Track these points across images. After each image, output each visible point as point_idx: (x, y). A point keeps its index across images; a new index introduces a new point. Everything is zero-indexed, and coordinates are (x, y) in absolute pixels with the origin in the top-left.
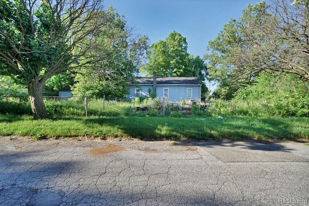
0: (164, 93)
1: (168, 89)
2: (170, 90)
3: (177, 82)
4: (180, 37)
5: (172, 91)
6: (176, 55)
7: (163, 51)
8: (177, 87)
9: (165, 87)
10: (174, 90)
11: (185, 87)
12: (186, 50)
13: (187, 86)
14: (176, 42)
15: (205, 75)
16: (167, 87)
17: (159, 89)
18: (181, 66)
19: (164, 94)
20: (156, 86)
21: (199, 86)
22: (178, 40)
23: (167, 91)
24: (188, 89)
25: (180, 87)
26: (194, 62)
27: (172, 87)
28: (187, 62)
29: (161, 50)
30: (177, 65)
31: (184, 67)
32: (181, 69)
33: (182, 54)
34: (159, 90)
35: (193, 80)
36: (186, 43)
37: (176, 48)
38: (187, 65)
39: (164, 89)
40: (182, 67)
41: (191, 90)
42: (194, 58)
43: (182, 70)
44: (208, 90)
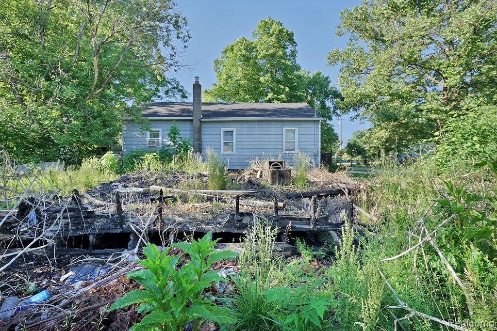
0: (222, 141)
1: (235, 129)
2: (238, 133)
3: (257, 113)
4: (281, 28)
5: (245, 136)
6: (272, 66)
7: (244, 56)
8: (257, 125)
9: (226, 125)
10: (249, 133)
11: (279, 125)
12: (294, 59)
13: (283, 121)
14: (273, 38)
15: (332, 110)
16: (232, 125)
17: (210, 129)
18: (282, 87)
19: (222, 144)
20: (201, 122)
21: (315, 121)
22: (276, 33)
23: (232, 135)
24: (287, 131)
25: (264, 125)
26: (310, 83)
27: (245, 125)
28: (295, 80)
29: (241, 55)
30: (274, 85)
31: (287, 89)
32: (282, 94)
33: (284, 64)
34: (210, 133)
35: (300, 109)
36: (294, 43)
37: (272, 51)
38: (295, 86)
39: (222, 130)
40: (284, 90)
41: (294, 131)
42: (311, 76)
43: (283, 96)
44: (337, 139)
